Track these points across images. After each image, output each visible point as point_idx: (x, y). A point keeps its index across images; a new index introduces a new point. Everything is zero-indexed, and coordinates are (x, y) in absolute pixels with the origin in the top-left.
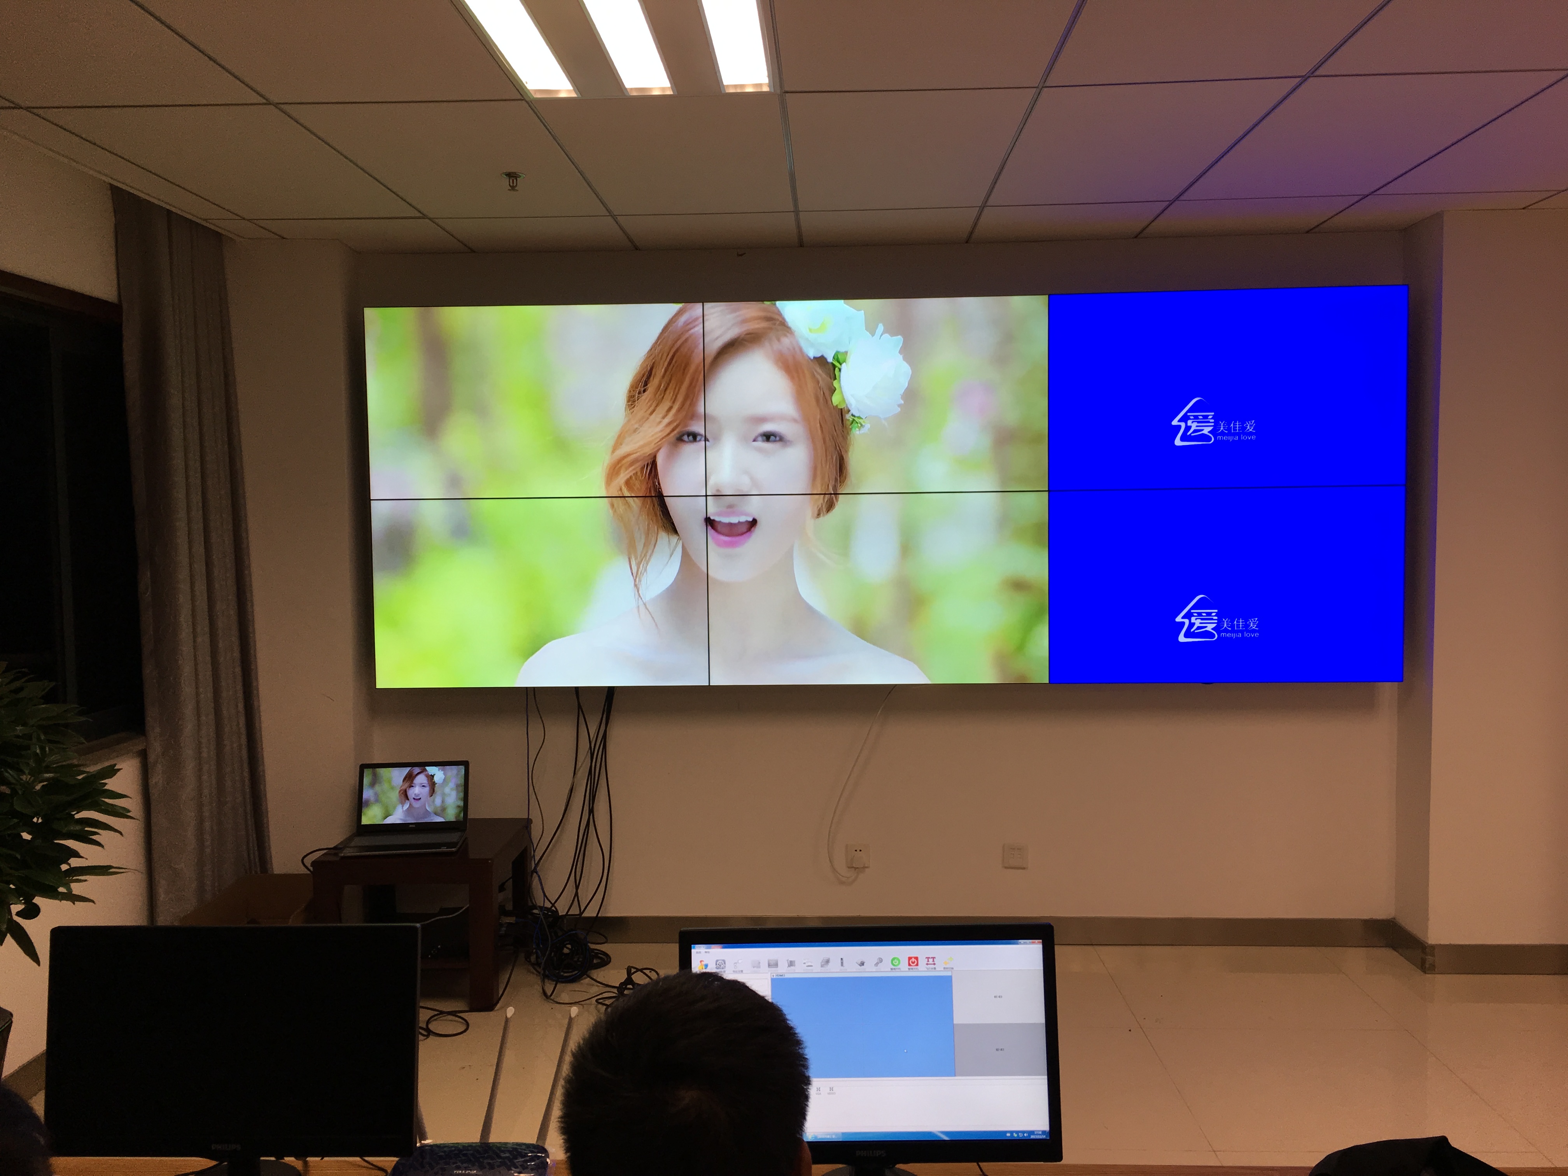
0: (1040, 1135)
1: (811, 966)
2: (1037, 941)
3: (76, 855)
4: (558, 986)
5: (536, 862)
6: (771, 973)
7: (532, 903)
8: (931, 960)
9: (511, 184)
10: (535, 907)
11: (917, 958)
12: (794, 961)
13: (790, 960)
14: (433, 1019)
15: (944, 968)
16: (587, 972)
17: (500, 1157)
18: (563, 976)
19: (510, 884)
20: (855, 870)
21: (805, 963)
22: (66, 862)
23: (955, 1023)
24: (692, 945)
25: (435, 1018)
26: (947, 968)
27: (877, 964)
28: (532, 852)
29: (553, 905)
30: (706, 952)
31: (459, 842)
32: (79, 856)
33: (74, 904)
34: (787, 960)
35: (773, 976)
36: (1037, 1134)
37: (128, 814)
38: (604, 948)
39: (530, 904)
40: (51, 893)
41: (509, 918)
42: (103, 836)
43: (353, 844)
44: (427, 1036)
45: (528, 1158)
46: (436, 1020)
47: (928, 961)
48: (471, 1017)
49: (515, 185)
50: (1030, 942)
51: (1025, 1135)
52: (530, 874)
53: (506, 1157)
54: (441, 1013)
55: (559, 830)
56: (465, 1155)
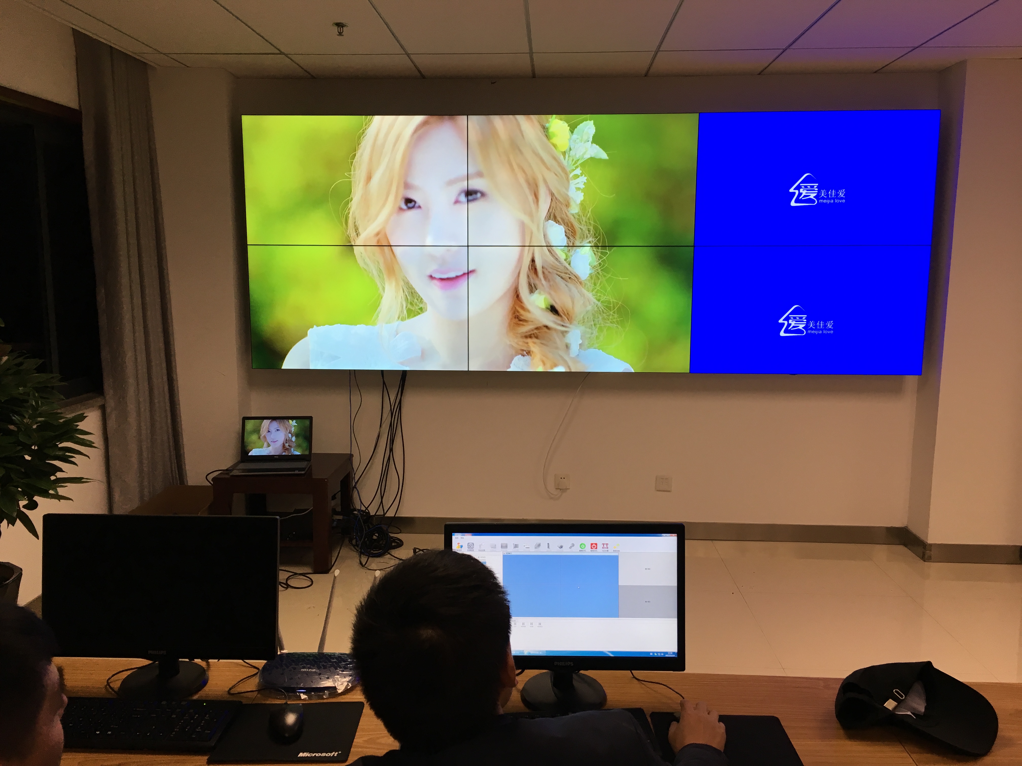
0: (671, 654)
1: (529, 548)
2: (673, 535)
3: (61, 470)
4: (370, 559)
5: (356, 481)
6: (503, 552)
7: (354, 507)
8: (605, 546)
9: (339, 31)
10: (355, 509)
11: (596, 544)
12: (518, 545)
13: (515, 544)
14: (290, 578)
15: (614, 551)
16: (388, 550)
17: (330, 662)
18: (372, 553)
19: (339, 496)
20: (561, 490)
21: (524, 546)
22: (54, 475)
23: (619, 585)
24: (453, 534)
25: (292, 577)
26: (615, 551)
27: (571, 547)
28: (353, 476)
29: (367, 508)
30: (461, 538)
31: (306, 468)
32: (62, 471)
33: (60, 501)
34: (513, 544)
35: (504, 553)
36: (670, 654)
37: (93, 445)
38: (399, 536)
39: (352, 508)
40: (45, 494)
41: (339, 516)
42: (77, 459)
43: (238, 468)
44: (287, 588)
45: (348, 663)
46: (292, 578)
47: (603, 546)
48: (314, 577)
49: (342, 31)
50: (669, 535)
51: (662, 654)
52: (352, 489)
53: (334, 662)
54: (296, 574)
55: (371, 460)
56: (309, 660)
